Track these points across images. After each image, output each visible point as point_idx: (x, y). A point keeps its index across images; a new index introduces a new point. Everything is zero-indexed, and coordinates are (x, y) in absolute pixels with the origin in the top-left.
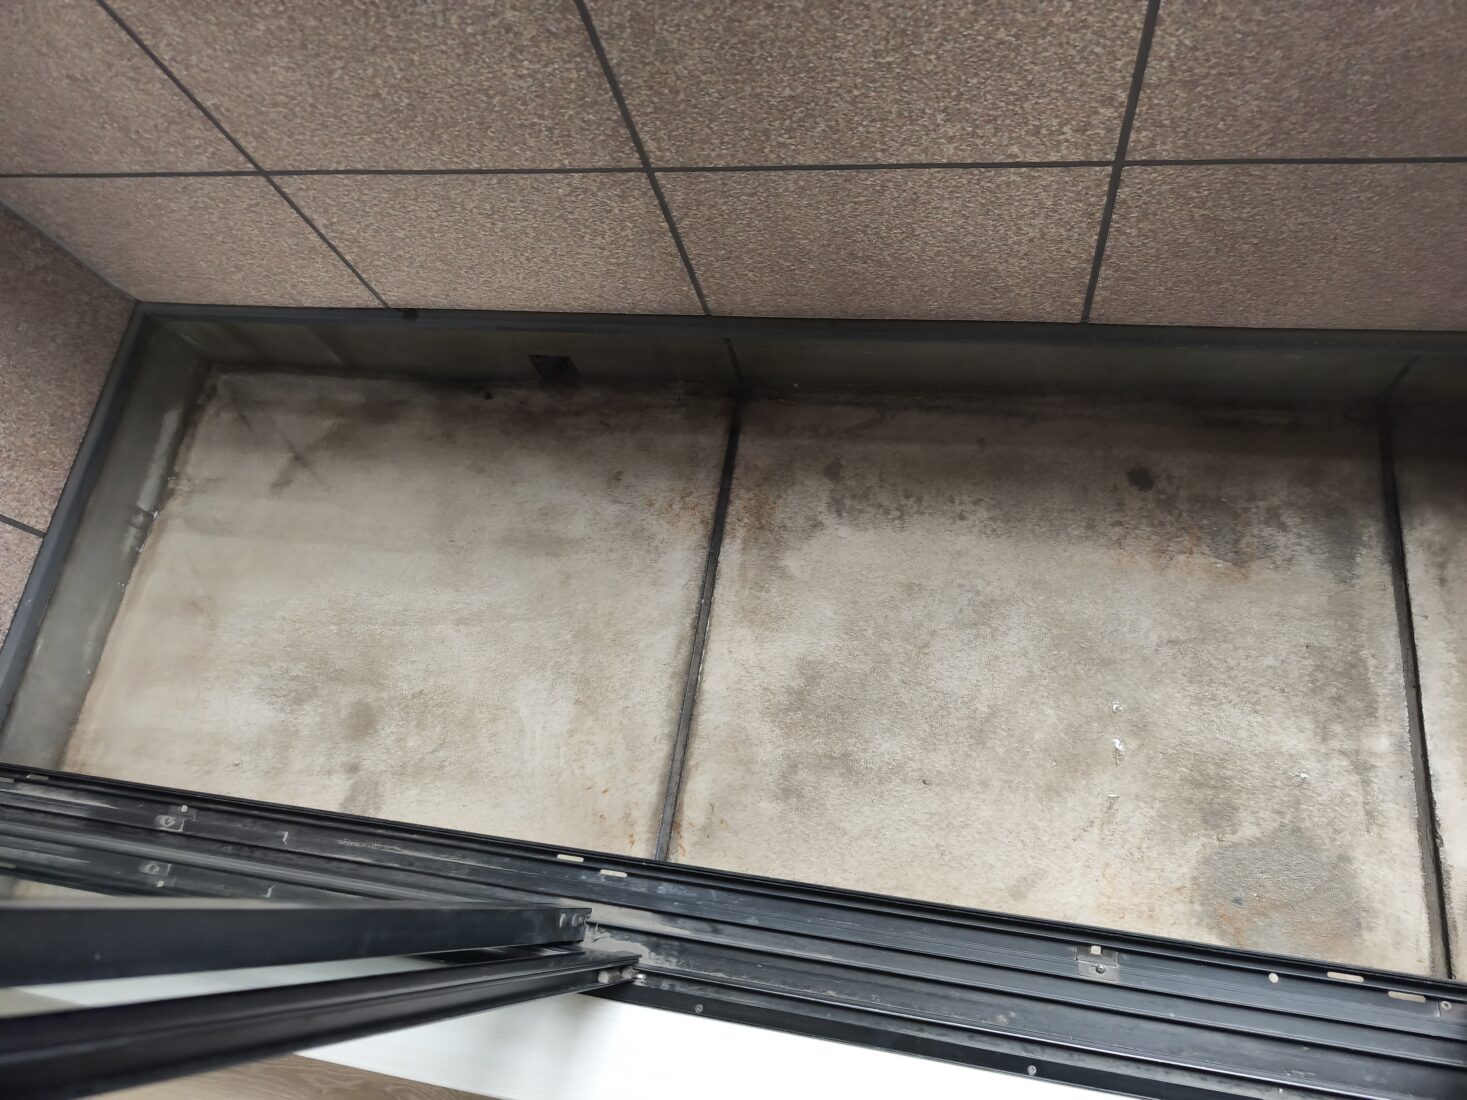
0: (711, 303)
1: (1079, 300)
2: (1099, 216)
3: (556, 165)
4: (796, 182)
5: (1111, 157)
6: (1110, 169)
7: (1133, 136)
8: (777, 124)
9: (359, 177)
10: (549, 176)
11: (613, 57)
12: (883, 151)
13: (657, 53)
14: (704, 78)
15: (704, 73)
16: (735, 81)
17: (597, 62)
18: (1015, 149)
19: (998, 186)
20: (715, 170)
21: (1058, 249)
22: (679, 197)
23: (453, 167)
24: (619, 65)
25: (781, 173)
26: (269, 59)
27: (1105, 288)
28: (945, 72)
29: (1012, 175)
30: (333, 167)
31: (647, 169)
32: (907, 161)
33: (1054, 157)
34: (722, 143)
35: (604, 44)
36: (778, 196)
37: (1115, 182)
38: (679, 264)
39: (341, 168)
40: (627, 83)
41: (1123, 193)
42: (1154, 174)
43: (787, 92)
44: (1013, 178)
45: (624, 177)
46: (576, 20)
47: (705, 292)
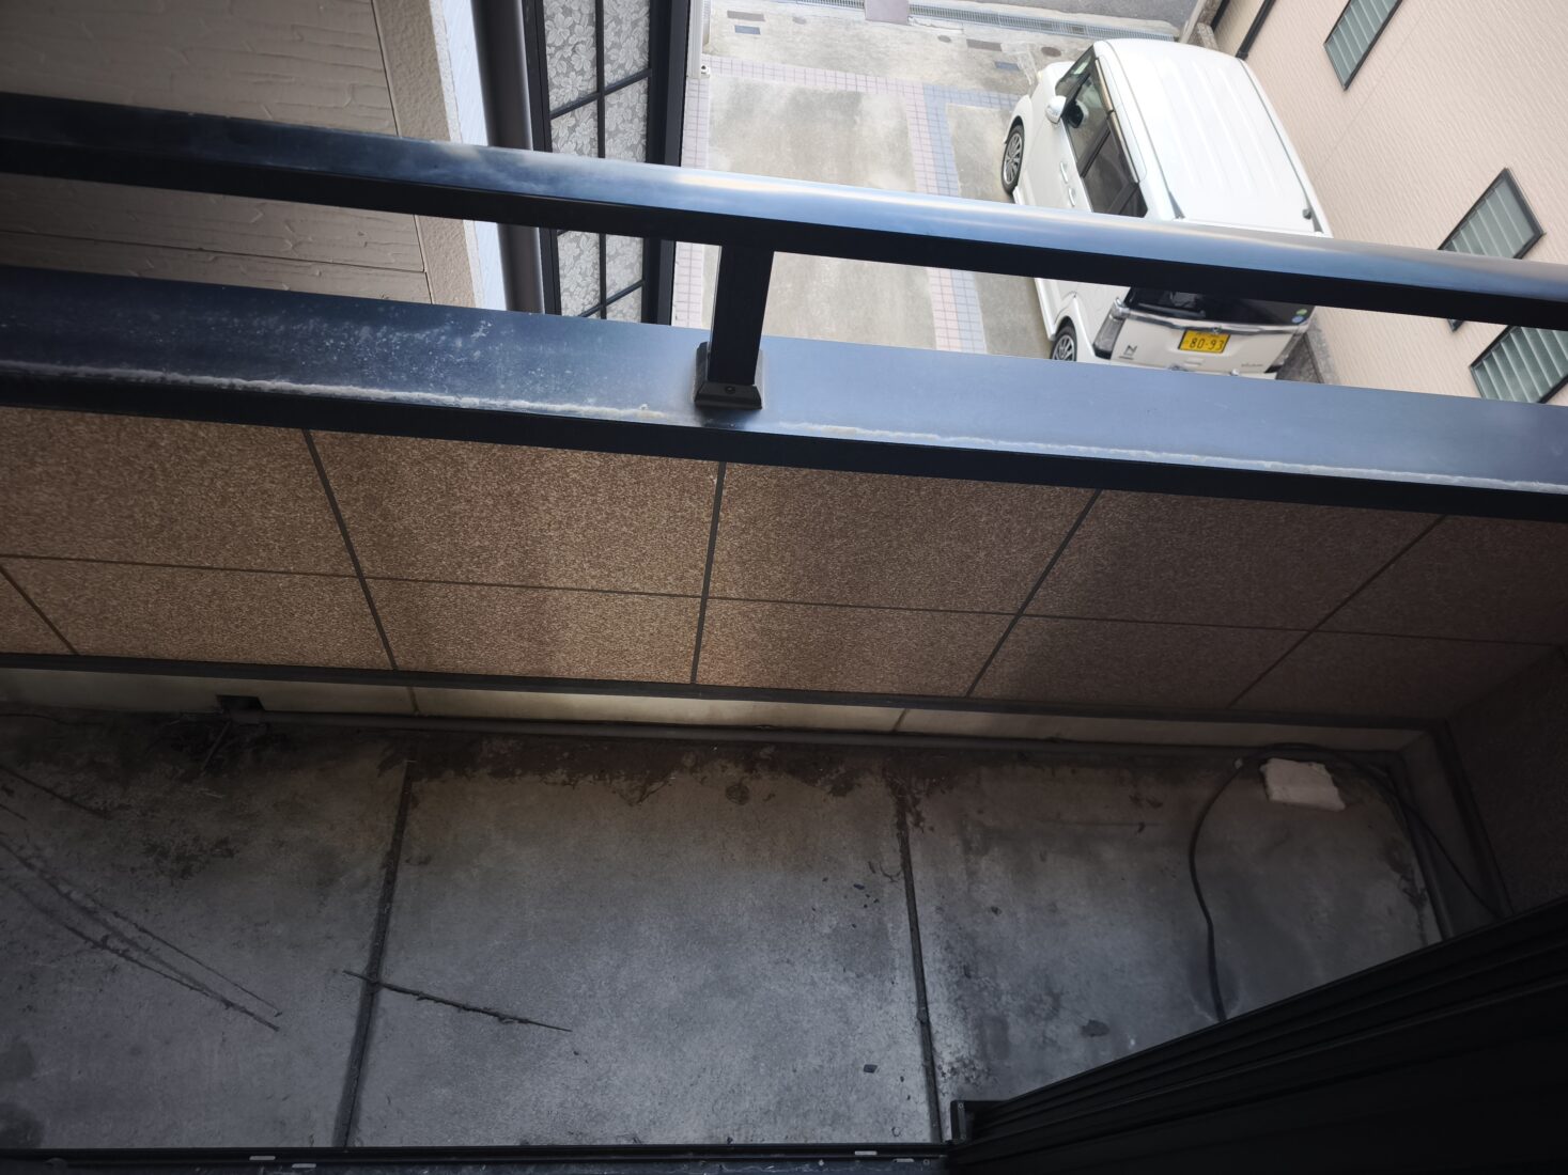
0: (400, 662)
1: (688, 669)
2: (695, 623)
3: (283, 569)
4: (479, 592)
5: (699, 593)
6: (700, 600)
7: (711, 585)
8: (468, 560)
9: (89, 564)
10: (273, 575)
11: (346, 514)
12: (546, 580)
13: (381, 515)
14: (415, 531)
15: (416, 528)
16: (438, 535)
17: (333, 516)
18: (637, 585)
19: (627, 604)
20: (416, 581)
21: (671, 640)
22: (383, 595)
23: (185, 564)
24: (349, 518)
25: (468, 586)
26: (37, 487)
27: (703, 664)
28: (588, 543)
29: (636, 598)
30: (67, 555)
31: (360, 575)
32: (563, 586)
33: (663, 591)
34: (424, 566)
35: (340, 506)
36: (463, 599)
37: (703, 607)
38: (376, 635)
39: (74, 557)
40: (353, 529)
41: (708, 613)
42: (725, 604)
43: (478, 543)
44: (636, 600)
45: (340, 580)
46: (322, 493)
47: (395, 654)
